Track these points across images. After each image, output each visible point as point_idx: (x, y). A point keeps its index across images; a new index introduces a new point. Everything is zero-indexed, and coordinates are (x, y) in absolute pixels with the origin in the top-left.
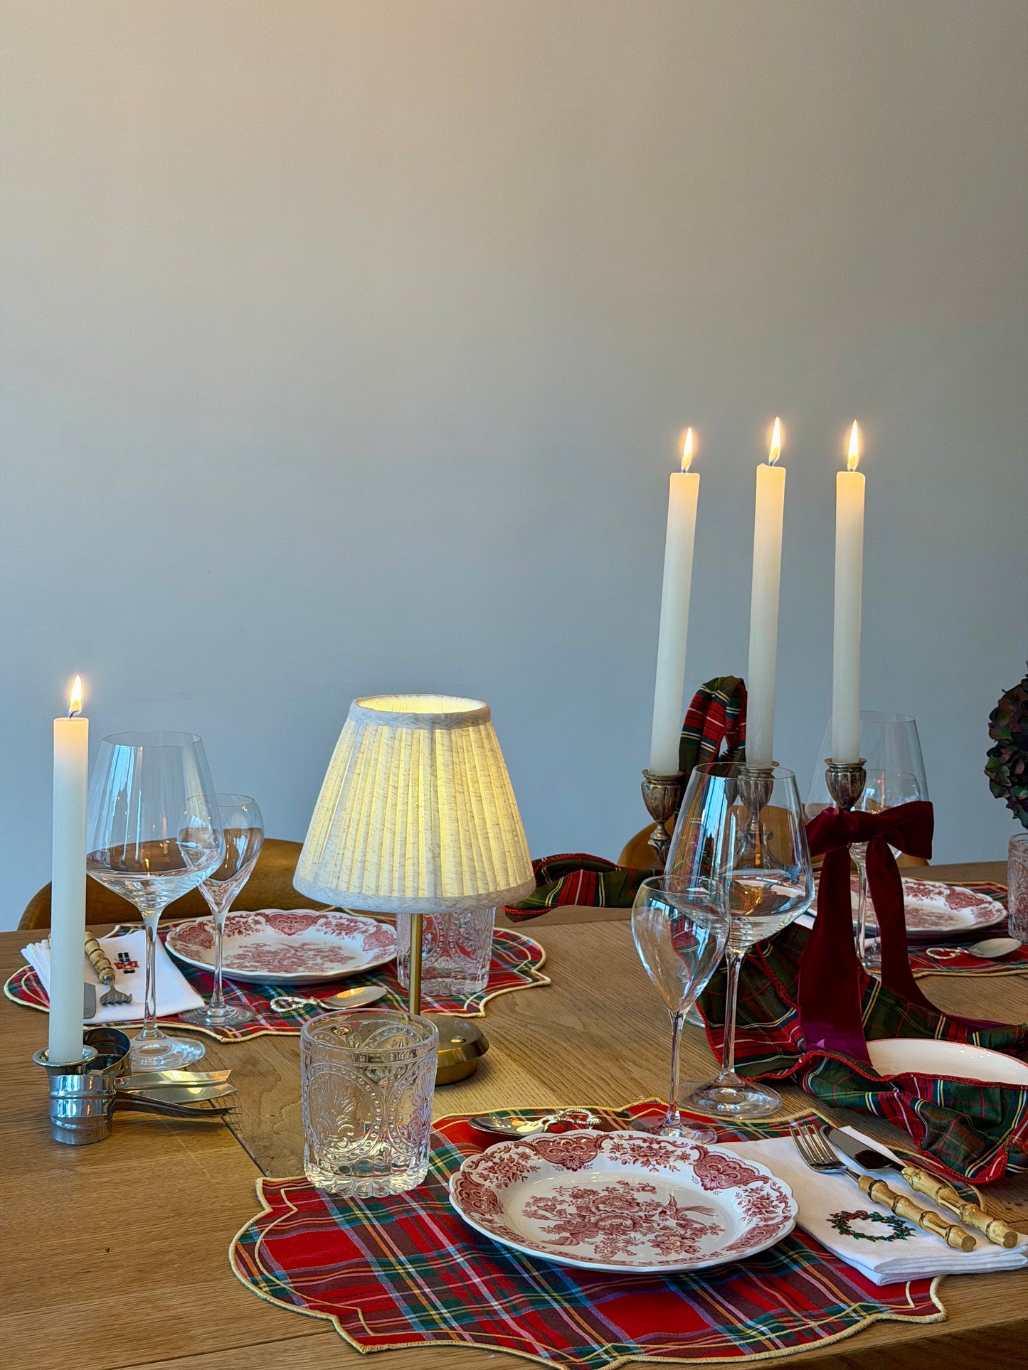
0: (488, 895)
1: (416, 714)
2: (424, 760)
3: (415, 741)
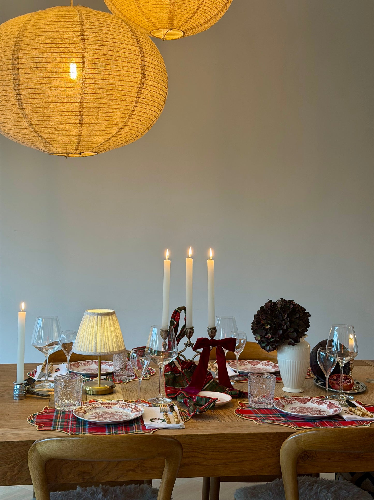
0: (107, 352)
1: (94, 313)
2: (95, 323)
3: (94, 319)
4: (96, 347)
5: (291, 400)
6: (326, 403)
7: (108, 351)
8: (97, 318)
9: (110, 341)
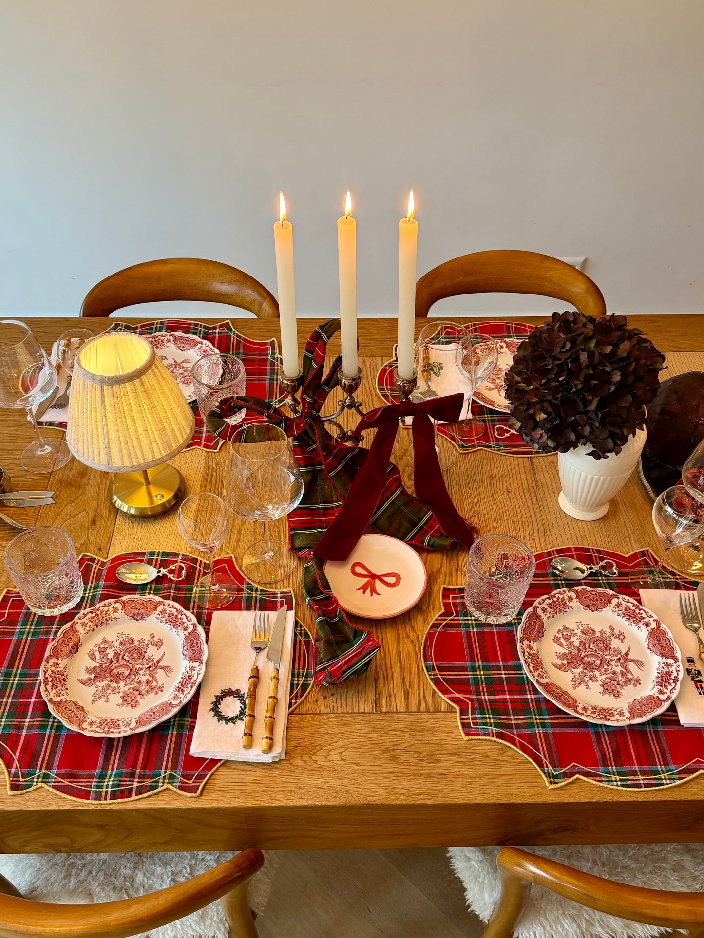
4: (109, 454)
5: (566, 598)
6: (647, 624)
7: (141, 461)
8: (102, 390)
9: (144, 440)
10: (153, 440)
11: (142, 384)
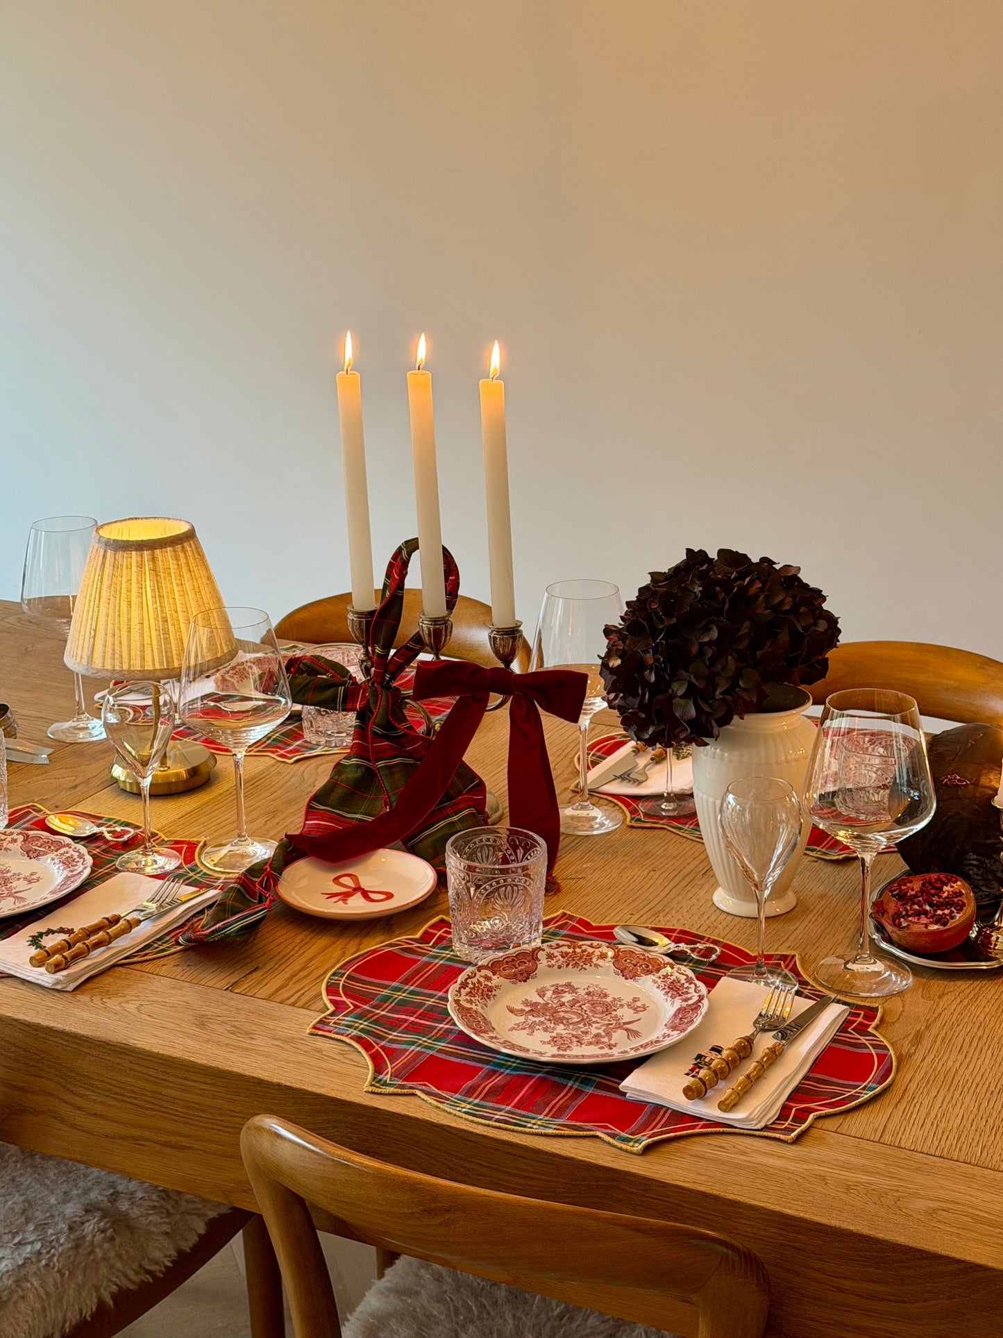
2: (99, 570)
4: (92, 650)
7: (125, 667)
8: (105, 557)
9: (135, 636)
10: (147, 640)
11: (154, 559)
